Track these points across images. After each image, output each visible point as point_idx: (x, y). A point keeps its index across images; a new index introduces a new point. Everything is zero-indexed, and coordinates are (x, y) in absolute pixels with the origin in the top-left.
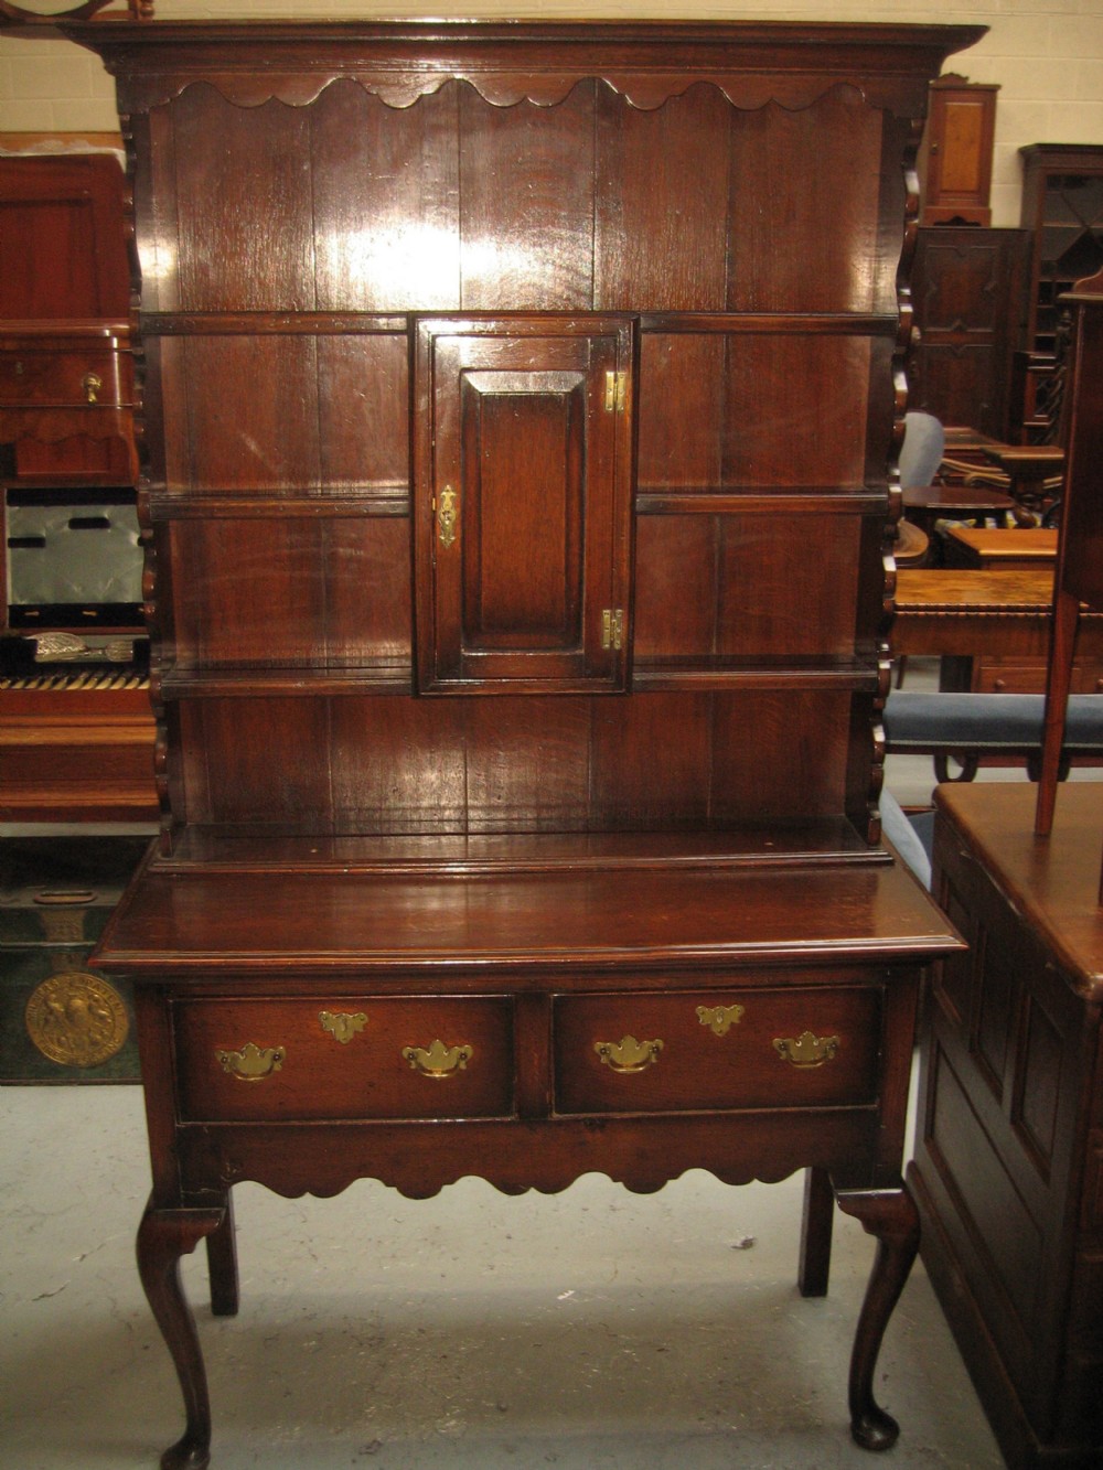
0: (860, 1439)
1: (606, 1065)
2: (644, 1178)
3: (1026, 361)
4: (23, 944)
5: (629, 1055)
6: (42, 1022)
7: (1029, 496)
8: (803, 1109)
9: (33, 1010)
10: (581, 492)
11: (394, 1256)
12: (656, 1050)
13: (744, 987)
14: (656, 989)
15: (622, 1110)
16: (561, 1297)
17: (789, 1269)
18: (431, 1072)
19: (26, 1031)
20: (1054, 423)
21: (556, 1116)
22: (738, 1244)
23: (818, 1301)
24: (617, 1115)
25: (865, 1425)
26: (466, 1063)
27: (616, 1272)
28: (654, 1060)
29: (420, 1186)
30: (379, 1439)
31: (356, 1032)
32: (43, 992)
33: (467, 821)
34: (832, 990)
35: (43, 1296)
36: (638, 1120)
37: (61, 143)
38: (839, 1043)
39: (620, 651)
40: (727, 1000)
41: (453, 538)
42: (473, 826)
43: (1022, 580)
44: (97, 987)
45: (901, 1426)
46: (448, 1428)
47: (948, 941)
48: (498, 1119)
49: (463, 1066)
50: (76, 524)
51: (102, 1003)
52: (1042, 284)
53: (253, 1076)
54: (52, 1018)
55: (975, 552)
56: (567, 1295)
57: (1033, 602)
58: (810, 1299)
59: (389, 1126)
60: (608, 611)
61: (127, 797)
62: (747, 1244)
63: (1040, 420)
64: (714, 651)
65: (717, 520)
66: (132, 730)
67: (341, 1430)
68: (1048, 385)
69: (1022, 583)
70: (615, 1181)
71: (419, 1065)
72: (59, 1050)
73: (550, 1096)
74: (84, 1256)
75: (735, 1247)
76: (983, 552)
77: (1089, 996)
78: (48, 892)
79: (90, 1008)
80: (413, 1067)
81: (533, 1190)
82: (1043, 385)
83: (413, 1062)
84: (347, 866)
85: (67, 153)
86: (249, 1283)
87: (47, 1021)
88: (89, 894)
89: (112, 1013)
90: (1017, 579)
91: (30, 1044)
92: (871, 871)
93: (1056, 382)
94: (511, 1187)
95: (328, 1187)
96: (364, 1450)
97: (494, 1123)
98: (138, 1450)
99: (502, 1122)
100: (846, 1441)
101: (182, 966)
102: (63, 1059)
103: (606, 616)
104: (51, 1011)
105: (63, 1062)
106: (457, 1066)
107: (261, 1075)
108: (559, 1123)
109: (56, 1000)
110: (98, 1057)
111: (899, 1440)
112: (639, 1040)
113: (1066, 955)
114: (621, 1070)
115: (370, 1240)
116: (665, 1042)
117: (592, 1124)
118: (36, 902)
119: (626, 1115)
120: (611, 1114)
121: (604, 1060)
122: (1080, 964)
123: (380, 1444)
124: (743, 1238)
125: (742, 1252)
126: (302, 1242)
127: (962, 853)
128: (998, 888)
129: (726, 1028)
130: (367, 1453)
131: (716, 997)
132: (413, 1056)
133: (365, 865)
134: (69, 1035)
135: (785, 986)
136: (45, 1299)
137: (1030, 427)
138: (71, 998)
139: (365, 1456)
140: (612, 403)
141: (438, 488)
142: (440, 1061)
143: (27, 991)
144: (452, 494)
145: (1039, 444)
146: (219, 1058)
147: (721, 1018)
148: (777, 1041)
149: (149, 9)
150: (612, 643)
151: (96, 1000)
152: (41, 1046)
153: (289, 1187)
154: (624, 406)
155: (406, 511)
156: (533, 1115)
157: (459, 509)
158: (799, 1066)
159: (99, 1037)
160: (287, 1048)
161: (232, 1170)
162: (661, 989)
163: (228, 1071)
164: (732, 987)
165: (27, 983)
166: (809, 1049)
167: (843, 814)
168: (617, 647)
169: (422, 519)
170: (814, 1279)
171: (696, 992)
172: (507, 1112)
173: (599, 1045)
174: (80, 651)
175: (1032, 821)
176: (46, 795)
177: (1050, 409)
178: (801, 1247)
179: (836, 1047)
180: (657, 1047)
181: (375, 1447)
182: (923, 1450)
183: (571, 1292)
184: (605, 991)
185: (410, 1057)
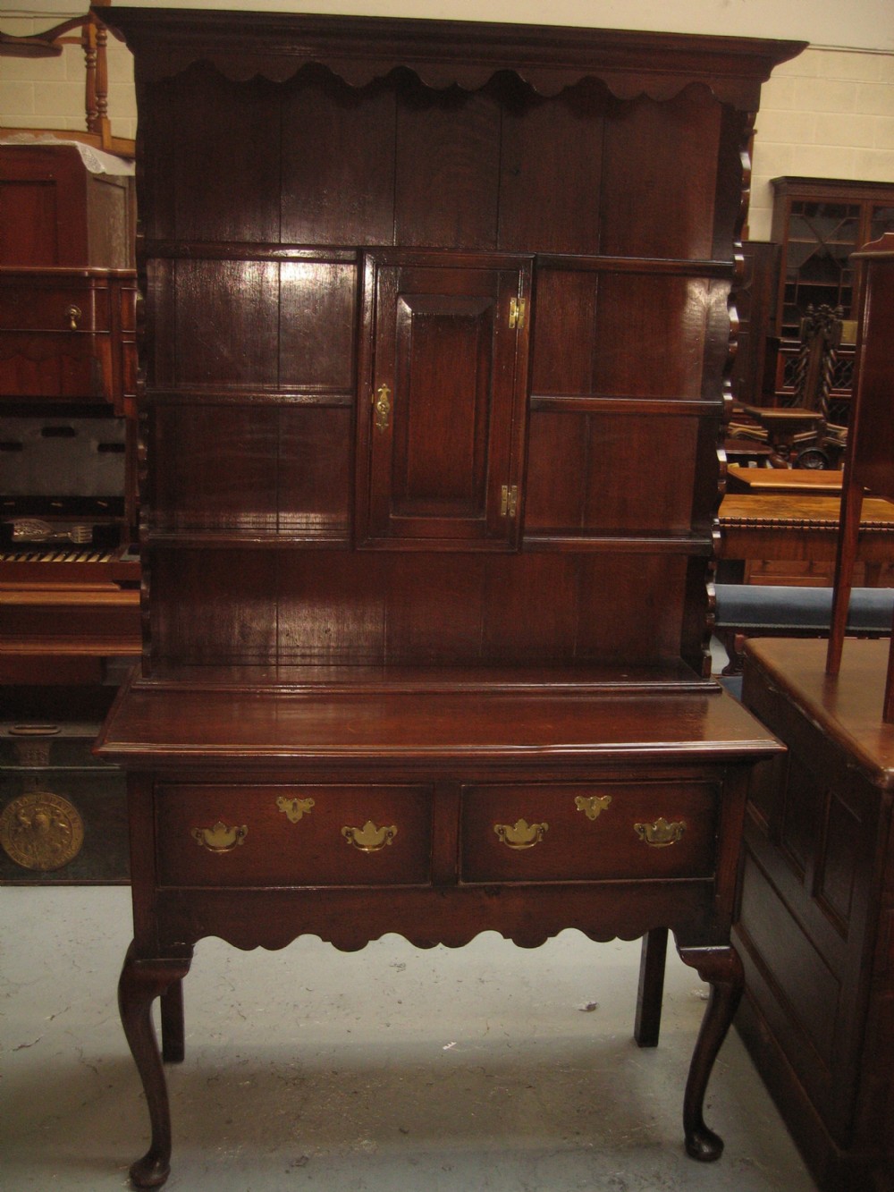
0: (692, 1151)
1: (503, 843)
2: (529, 935)
3: (778, 344)
5: (520, 834)
6: (12, 833)
7: (782, 446)
8: (656, 880)
10: (488, 393)
11: (307, 1017)
12: (543, 831)
13: (613, 781)
14: (544, 781)
15: (514, 880)
16: (445, 1048)
17: (626, 1025)
18: (363, 847)
20: (800, 392)
21: (462, 883)
22: (584, 1008)
23: (651, 1050)
24: (511, 884)
25: (696, 1140)
26: (392, 840)
27: (488, 1029)
28: (540, 840)
29: (350, 941)
30: (307, 1155)
31: (304, 814)
32: (14, 808)
34: (681, 784)
35: (22, 1047)
36: (526, 887)
37: (32, 136)
38: (685, 827)
39: (515, 518)
40: (599, 790)
41: (387, 425)
43: (788, 502)
44: (59, 804)
45: (725, 1143)
46: (361, 1146)
47: (769, 743)
48: (416, 886)
49: (389, 842)
50: (48, 432)
51: (62, 818)
52: (787, 285)
53: (221, 848)
54: (20, 830)
55: (748, 485)
56: (450, 1045)
57: (800, 518)
58: (644, 1048)
59: (329, 891)
60: (506, 487)
61: (88, 648)
62: (591, 1008)
63: (788, 390)
64: (582, 525)
65: (587, 417)
66: (93, 594)
67: (274, 1150)
68: (794, 362)
69: (788, 504)
70: (505, 937)
71: (354, 841)
72: (26, 856)
73: (458, 867)
74: (53, 1017)
75: (581, 1010)
76: (753, 484)
77: (885, 785)
78: (21, 726)
79: (52, 821)
80: (350, 842)
81: (440, 945)
82: (789, 362)
83: (349, 838)
85: (36, 143)
87: (16, 832)
88: (55, 728)
89: (70, 826)
90: (784, 501)
92: (704, 697)
93: (801, 360)
94: (423, 942)
95: (277, 941)
96: (294, 1163)
97: (414, 889)
98: (107, 1165)
99: (418, 889)
100: (680, 1155)
101: (169, 756)
102: (28, 864)
103: (504, 491)
104: (20, 824)
105: (28, 867)
106: (384, 842)
107: (227, 848)
108: (464, 890)
109: (24, 815)
110: (58, 863)
111: (724, 1154)
112: (530, 823)
113: (863, 756)
114: (514, 847)
115: (288, 1004)
116: (549, 825)
117: (490, 891)
118: (10, 733)
119: (517, 884)
120: (505, 883)
121: (501, 839)
122: (875, 762)
123: (307, 1159)
124: (587, 1003)
125: (589, 1014)
126: (232, 1006)
127: (770, 688)
128: (804, 712)
129: (597, 814)
130: (298, 1166)
131: (590, 789)
132: (350, 834)
133: (306, 687)
134: (34, 844)
135: (644, 780)
136: (24, 1050)
137: (778, 395)
138: (37, 813)
139: (296, 1169)
140: (514, 321)
141: (376, 385)
142: (369, 837)
144: (388, 390)
145: (789, 407)
146: (194, 834)
147: (594, 806)
148: (637, 825)
149: (103, 35)
150: (508, 512)
151: (58, 815)
152: (10, 853)
153: (244, 941)
154: (523, 324)
155: (349, 403)
156: (443, 883)
157: (392, 402)
158: (655, 845)
159: (59, 846)
160: (249, 826)
161: (200, 927)
162: (548, 781)
163: (200, 844)
164: (604, 781)
166: (662, 831)
167: (679, 657)
168: (512, 515)
169: (363, 411)
170: (647, 1033)
171: (576, 784)
172: (423, 880)
173: (497, 827)
174: (49, 534)
175: (825, 664)
176: (22, 647)
177: (797, 382)
178: (637, 1007)
179: (684, 830)
180: (543, 829)
181: (303, 1161)
182: (743, 1160)
183: (453, 1044)
184: (504, 782)
185: (347, 835)
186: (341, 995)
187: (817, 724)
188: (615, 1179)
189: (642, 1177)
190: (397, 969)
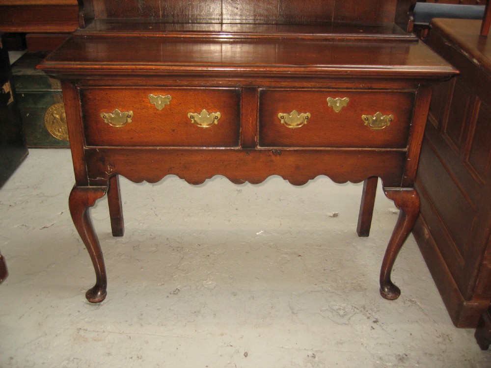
0: (383, 295)
1: (283, 124)
2: (299, 179)
4: (42, 90)
5: (294, 120)
6: (51, 123)
8: (373, 149)
9: (47, 117)
11: (189, 216)
12: (307, 118)
13: (350, 88)
14: (308, 88)
15: (290, 146)
16: (258, 234)
17: (353, 225)
18: (201, 125)
19: (45, 126)
21: (259, 147)
22: (332, 215)
23: (365, 238)
24: (288, 149)
25: (386, 289)
26: (218, 121)
27: (281, 225)
28: (306, 123)
29: (196, 179)
30: (179, 288)
31: (166, 105)
32: (51, 110)
33: (222, 19)
34: (391, 92)
35: (44, 227)
36: (297, 151)
38: (393, 119)
40: (341, 94)
42: (224, 21)
45: (401, 291)
46: (208, 284)
48: (232, 148)
49: (216, 122)
53: (119, 125)
54: (55, 121)
56: (260, 232)
58: (362, 237)
59: (182, 150)
62: (335, 215)
67: (163, 284)
70: (284, 179)
71: (195, 121)
72: (59, 134)
73: (257, 139)
74: (62, 213)
75: (330, 216)
80: (193, 122)
81: (247, 182)
83: (192, 120)
84: (166, 33)
86: (128, 224)
87: (53, 122)
91: (47, 132)
92: (406, 45)
94: (237, 180)
95: (154, 179)
96: (172, 293)
97: (231, 150)
99: (234, 150)
102: (60, 138)
104: (55, 118)
106: (213, 122)
107: (122, 125)
108: (261, 151)
109: (57, 114)
112: (300, 112)
114: (290, 127)
116: (311, 114)
117: (276, 153)
119: (292, 149)
120: (284, 148)
121: (282, 121)
123: (179, 290)
124: (334, 213)
125: (334, 218)
128: (467, 55)
129: (339, 109)
130: (174, 294)
131: (337, 93)
132: (193, 117)
133: (173, 33)
134: (63, 128)
135: (369, 89)
136: (46, 229)
138: (63, 113)
139: (172, 295)
142: (205, 119)
143: (45, 110)
146: (102, 116)
147: (338, 103)
148: (364, 116)
152: (51, 133)
153: (136, 178)
156: (248, 147)
158: (373, 129)
160: (134, 112)
161: (110, 169)
162: (311, 88)
163: (107, 122)
164: (345, 88)
165: (44, 107)
166: (378, 121)
167: (394, 23)
170: (364, 229)
171: (328, 90)
172: (237, 145)
173: (280, 115)
178: (359, 216)
179: (391, 120)
180: (307, 116)
181: (177, 291)
182: (410, 301)
183: (262, 232)
184: (285, 88)
185: (191, 117)
186: (208, 205)
187: (475, 61)
188: (341, 308)
189: (355, 308)
190: (237, 192)
